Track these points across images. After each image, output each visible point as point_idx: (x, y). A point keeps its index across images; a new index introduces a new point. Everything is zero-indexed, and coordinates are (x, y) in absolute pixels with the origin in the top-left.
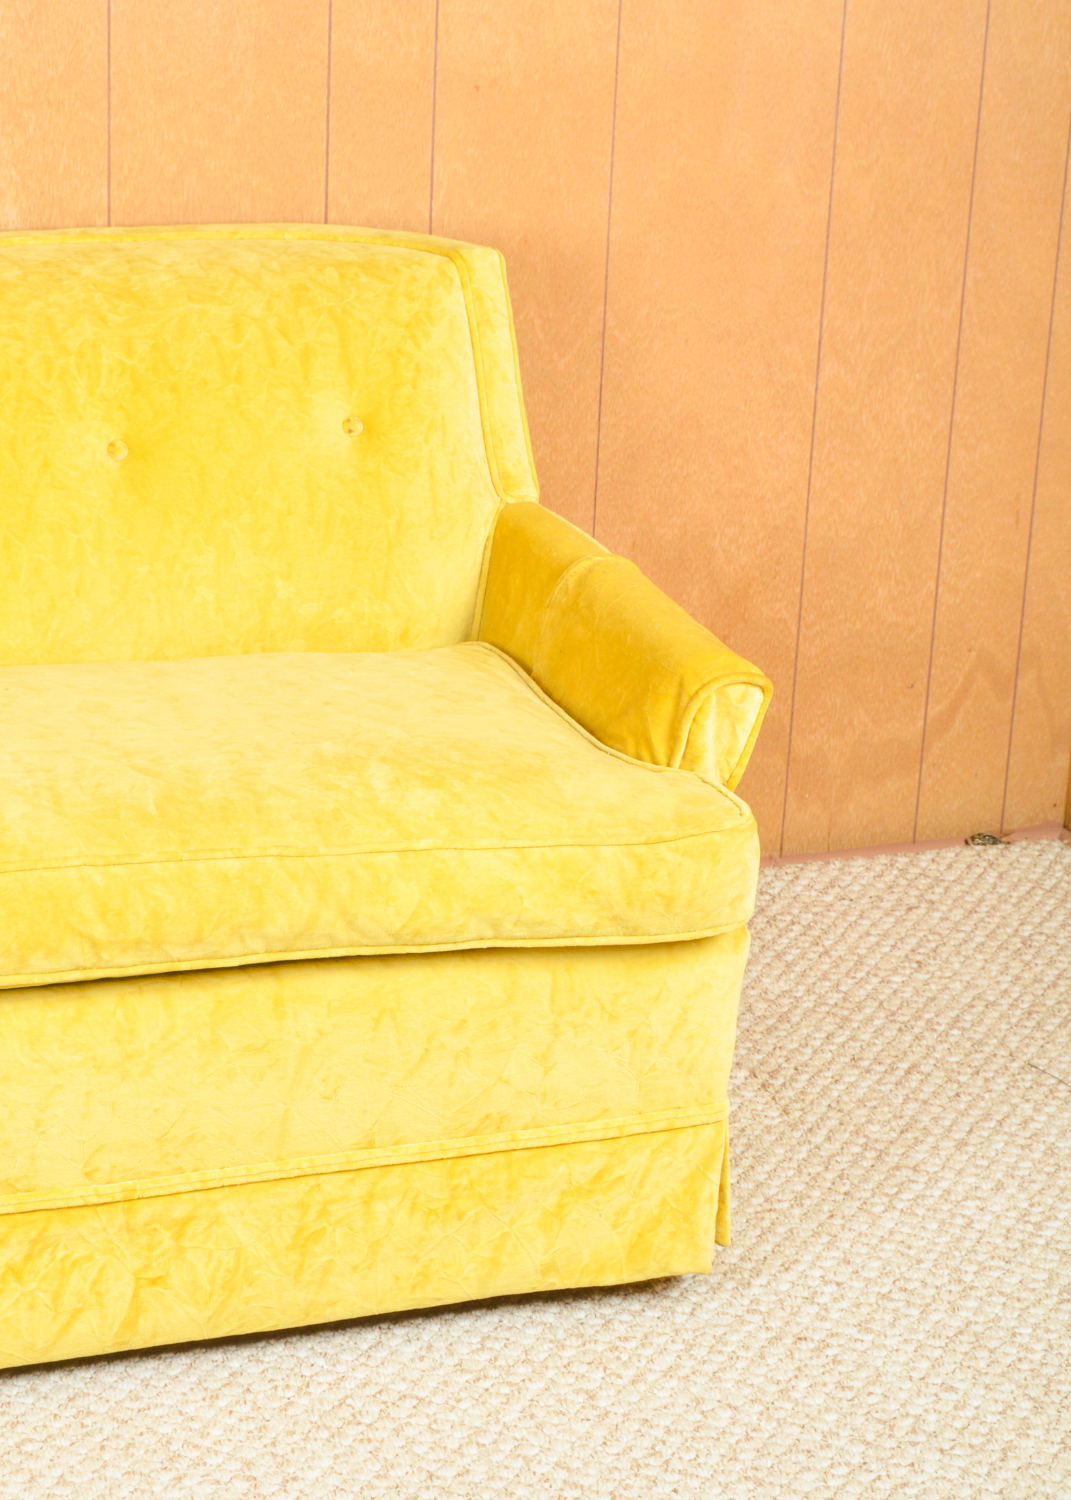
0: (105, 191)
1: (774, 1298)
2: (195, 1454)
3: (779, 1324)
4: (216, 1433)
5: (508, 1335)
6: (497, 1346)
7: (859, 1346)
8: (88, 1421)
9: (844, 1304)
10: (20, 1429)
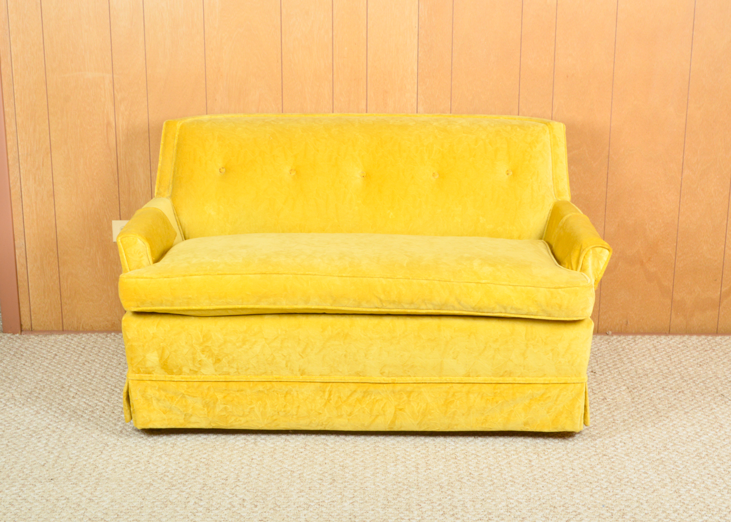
0: (450, 103)
1: (602, 444)
2: (404, 460)
3: (600, 451)
4: (413, 456)
5: (513, 443)
6: (508, 446)
7: (623, 459)
8: (377, 449)
9: (624, 448)
10: (357, 448)
